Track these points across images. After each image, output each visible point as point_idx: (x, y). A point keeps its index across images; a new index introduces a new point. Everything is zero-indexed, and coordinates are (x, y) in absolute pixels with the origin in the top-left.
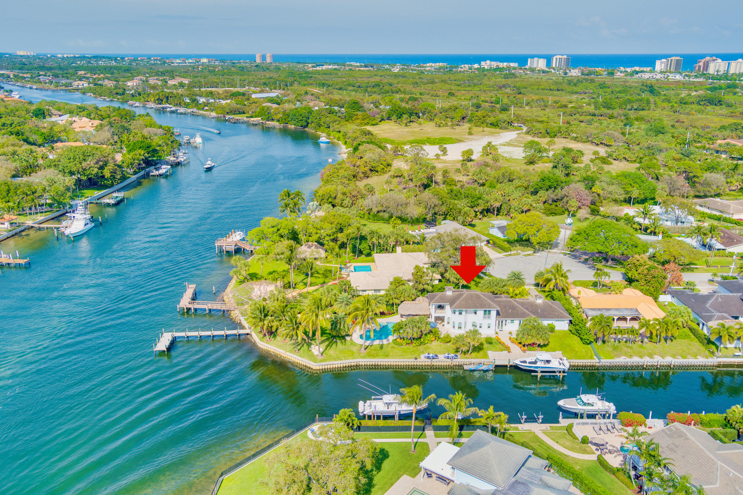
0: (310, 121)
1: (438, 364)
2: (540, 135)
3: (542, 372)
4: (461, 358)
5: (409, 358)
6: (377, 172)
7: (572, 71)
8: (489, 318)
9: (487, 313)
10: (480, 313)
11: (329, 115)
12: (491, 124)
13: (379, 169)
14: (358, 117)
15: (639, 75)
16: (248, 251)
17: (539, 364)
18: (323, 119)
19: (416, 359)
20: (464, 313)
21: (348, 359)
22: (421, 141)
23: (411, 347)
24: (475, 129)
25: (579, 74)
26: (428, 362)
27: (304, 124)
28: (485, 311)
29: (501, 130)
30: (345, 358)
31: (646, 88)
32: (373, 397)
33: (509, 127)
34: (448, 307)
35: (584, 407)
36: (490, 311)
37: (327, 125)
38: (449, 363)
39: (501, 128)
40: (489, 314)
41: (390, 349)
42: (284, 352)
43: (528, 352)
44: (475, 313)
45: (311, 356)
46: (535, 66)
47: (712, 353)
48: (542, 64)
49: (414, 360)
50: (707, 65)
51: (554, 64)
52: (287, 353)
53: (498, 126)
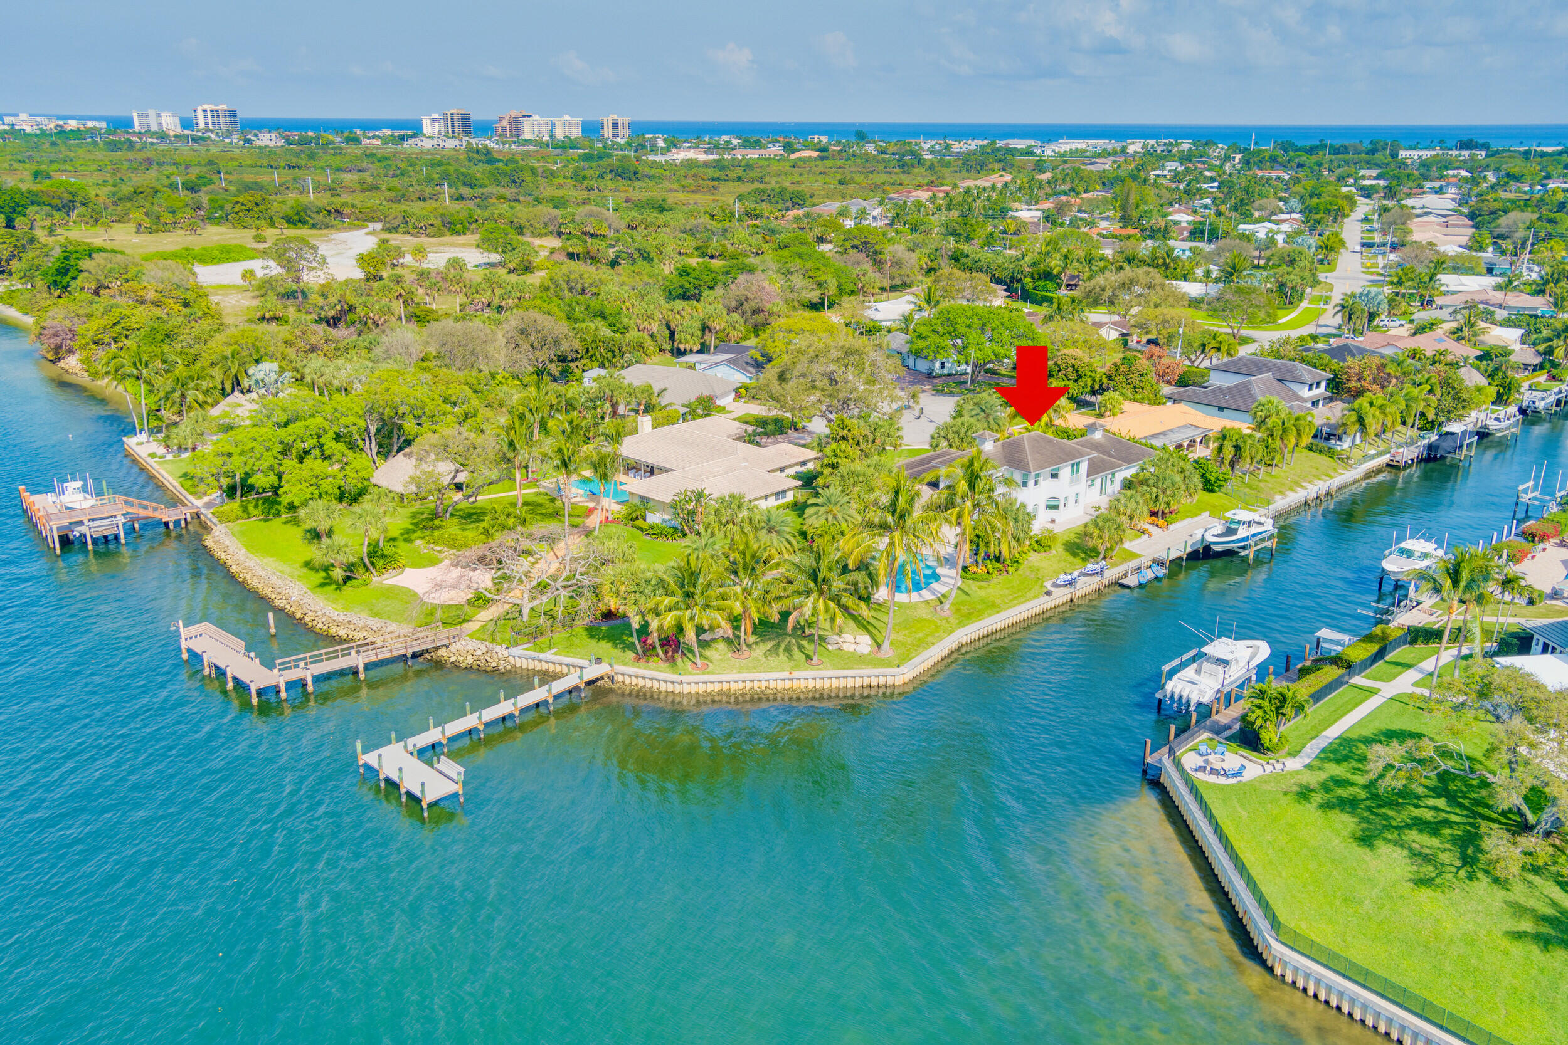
4: (1108, 568)
5: (1036, 597)
8: (1078, 480)
9: (1075, 468)
10: (1066, 472)
12: (284, 219)
17: (1241, 532)
19: (1046, 593)
21: (941, 638)
23: (1007, 577)
24: (267, 233)
26: (1068, 594)
28: (1073, 465)
29: (316, 231)
30: (936, 638)
36: (1078, 464)
38: (1095, 587)
39: (314, 226)
40: (1078, 471)
41: (982, 593)
42: (786, 675)
43: (1171, 527)
44: (1054, 476)
45: (859, 660)
46: (154, 128)
47: (1344, 460)
48: (170, 123)
49: (1047, 597)
50: (516, 125)
51: (202, 125)
52: (796, 674)
53: (304, 223)
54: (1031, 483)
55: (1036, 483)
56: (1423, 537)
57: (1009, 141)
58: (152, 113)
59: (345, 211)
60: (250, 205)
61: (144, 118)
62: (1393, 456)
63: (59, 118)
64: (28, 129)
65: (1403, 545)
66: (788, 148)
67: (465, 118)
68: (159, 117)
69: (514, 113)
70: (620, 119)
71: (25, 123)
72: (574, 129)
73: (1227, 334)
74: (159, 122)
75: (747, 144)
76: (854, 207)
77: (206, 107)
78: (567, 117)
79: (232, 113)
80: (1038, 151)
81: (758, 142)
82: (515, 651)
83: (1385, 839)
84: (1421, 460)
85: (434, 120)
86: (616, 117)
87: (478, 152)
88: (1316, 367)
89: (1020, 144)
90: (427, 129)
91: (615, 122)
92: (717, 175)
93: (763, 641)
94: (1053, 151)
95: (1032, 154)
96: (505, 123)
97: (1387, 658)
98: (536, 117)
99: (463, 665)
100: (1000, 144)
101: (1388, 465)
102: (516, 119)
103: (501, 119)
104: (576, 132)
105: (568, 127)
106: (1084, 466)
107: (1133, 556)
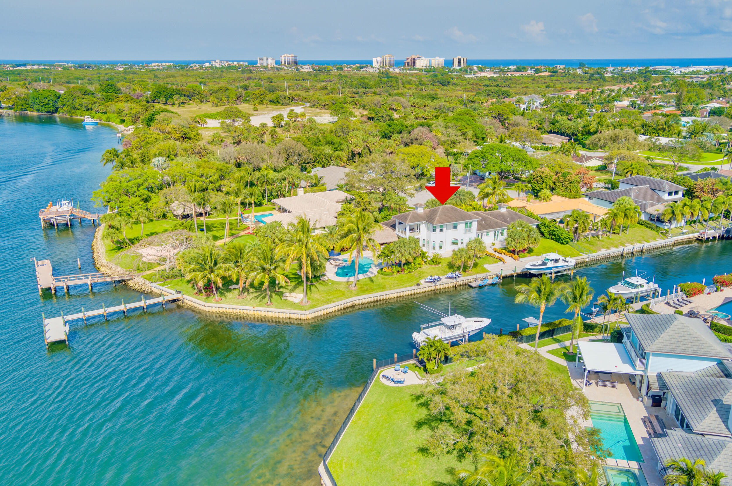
0: (59, 104)
1: (442, 287)
2: (327, 107)
3: (556, 273)
4: (464, 276)
5: (410, 286)
6: (190, 139)
7: (303, 67)
8: (470, 231)
9: (468, 225)
10: (461, 226)
11: (84, 96)
12: (271, 101)
13: (192, 136)
14: (120, 99)
15: (364, 69)
16: (90, 221)
17: (550, 265)
18: (78, 101)
19: (418, 285)
20: (444, 229)
21: (341, 300)
22: (211, 115)
23: (402, 274)
24: (259, 107)
25: (311, 70)
26: (431, 287)
27: (52, 109)
28: (466, 224)
29: (282, 107)
30: (338, 299)
31: (383, 76)
32: (422, 326)
33: (291, 103)
34: (423, 227)
35: (636, 290)
36: (470, 223)
37: (85, 107)
38: (453, 284)
39: (282, 104)
40: (470, 226)
41: (382, 281)
42: (251, 308)
43: (521, 259)
44: (455, 228)
45: (292, 305)
46: (265, 64)
47: (665, 234)
48: (271, 63)
49: (416, 287)
50: (413, 61)
51: (283, 63)
52: (256, 308)
53: (279, 103)
54: (438, 230)
55: (441, 230)
56: (642, 277)
57: (657, 67)
58: (265, 58)
59: (296, 98)
60: (259, 95)
61: (261, 60)
62: (701, 234)
63: (230, 61)
64: (218, 66)
65: (627, 280)
66: (537, 71)
67: (391, 59)
68: (267, 60)
69: (413, 56)
70: (462, 58)
71: (217, 64)
72: (440, 63)
73: (671, 165)
74: (267, 62)
75: (518, 69)
76: (526, 99)
77: (285, 55)
78: (438, 58)
79: (295, 58)
80: (672, 72)
81: (525, 68)
82: (154, 285)
83: (430, 425)
84: (722, 238)
85: (378, 60)
86: (460, 57)
87: (383, 73)
88: (679, 184)
89: (663, 68)
90: (375, 64)
91: (459, 60)
92: (488, 83)
93: (256, 292)
94: (681, 72)
95: (669, 73)
96: (409, 61)
97: (555, 337)
98: (423, 58)
99: (133, 288)
100: (651, 68)
101: (697, 239)
102: (414, 59)
103: (407, 59)
104: (441, 64)
105: (437, 63)
106: (475, 225)
107: (486, 271)
